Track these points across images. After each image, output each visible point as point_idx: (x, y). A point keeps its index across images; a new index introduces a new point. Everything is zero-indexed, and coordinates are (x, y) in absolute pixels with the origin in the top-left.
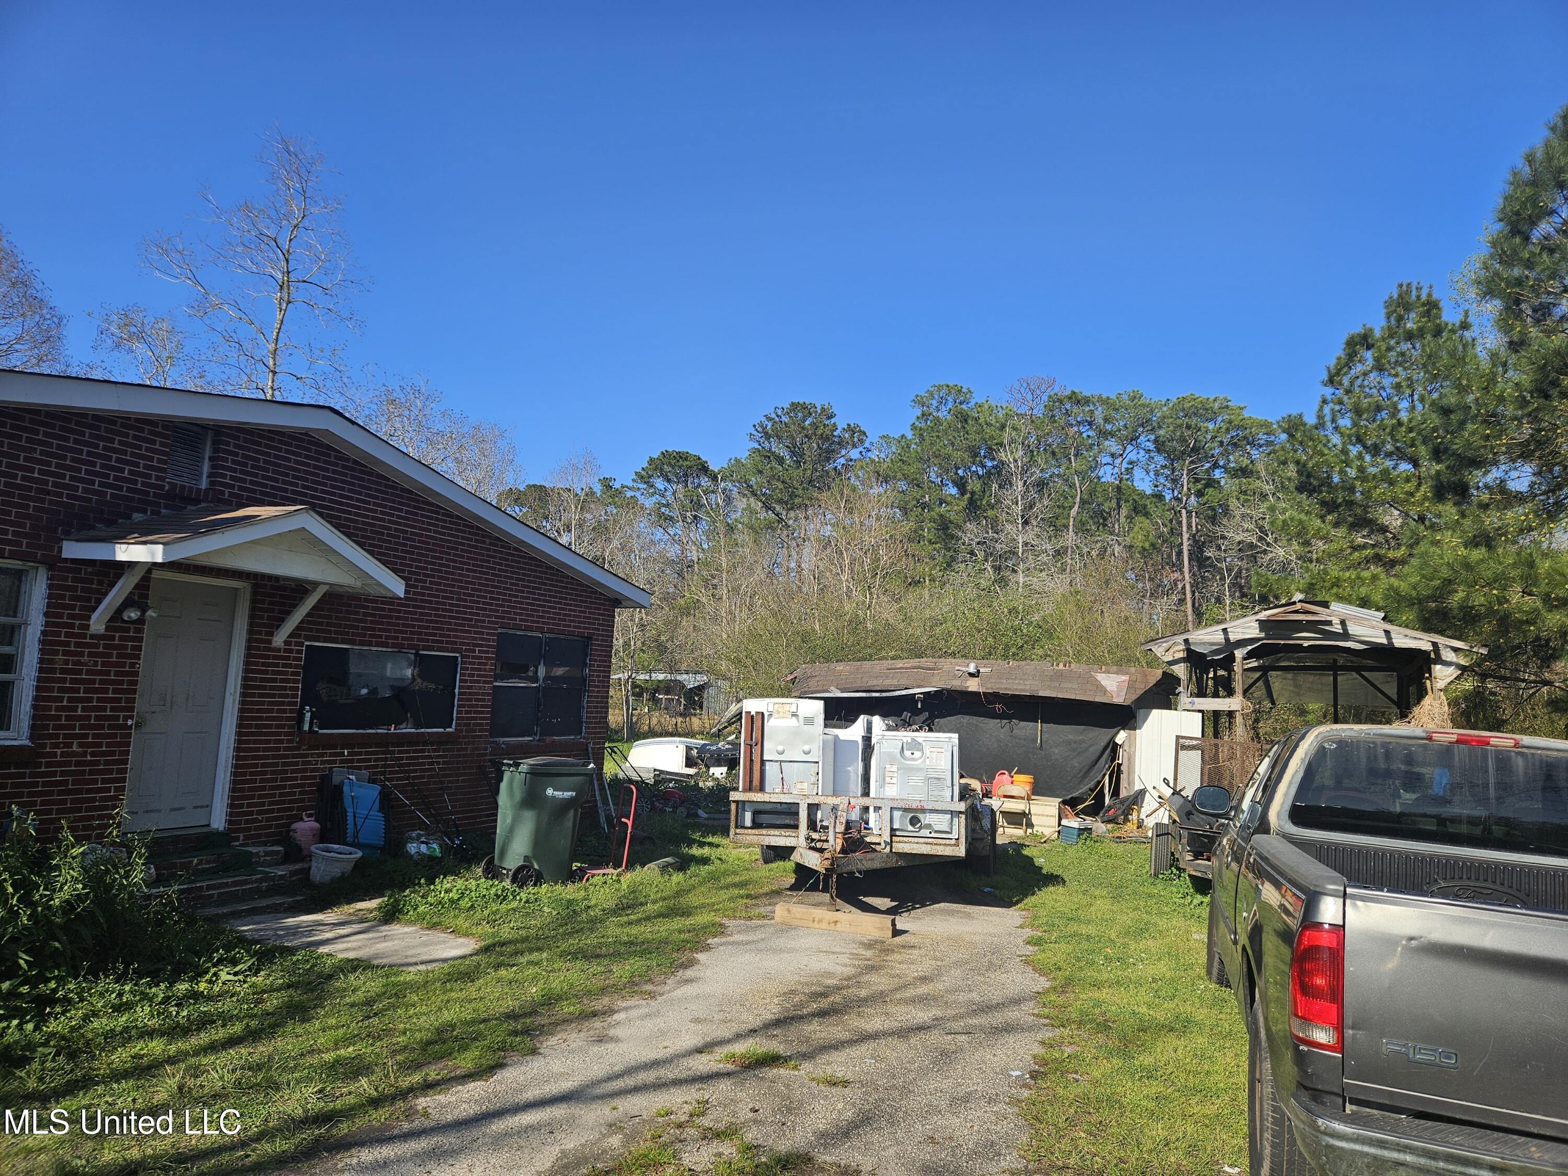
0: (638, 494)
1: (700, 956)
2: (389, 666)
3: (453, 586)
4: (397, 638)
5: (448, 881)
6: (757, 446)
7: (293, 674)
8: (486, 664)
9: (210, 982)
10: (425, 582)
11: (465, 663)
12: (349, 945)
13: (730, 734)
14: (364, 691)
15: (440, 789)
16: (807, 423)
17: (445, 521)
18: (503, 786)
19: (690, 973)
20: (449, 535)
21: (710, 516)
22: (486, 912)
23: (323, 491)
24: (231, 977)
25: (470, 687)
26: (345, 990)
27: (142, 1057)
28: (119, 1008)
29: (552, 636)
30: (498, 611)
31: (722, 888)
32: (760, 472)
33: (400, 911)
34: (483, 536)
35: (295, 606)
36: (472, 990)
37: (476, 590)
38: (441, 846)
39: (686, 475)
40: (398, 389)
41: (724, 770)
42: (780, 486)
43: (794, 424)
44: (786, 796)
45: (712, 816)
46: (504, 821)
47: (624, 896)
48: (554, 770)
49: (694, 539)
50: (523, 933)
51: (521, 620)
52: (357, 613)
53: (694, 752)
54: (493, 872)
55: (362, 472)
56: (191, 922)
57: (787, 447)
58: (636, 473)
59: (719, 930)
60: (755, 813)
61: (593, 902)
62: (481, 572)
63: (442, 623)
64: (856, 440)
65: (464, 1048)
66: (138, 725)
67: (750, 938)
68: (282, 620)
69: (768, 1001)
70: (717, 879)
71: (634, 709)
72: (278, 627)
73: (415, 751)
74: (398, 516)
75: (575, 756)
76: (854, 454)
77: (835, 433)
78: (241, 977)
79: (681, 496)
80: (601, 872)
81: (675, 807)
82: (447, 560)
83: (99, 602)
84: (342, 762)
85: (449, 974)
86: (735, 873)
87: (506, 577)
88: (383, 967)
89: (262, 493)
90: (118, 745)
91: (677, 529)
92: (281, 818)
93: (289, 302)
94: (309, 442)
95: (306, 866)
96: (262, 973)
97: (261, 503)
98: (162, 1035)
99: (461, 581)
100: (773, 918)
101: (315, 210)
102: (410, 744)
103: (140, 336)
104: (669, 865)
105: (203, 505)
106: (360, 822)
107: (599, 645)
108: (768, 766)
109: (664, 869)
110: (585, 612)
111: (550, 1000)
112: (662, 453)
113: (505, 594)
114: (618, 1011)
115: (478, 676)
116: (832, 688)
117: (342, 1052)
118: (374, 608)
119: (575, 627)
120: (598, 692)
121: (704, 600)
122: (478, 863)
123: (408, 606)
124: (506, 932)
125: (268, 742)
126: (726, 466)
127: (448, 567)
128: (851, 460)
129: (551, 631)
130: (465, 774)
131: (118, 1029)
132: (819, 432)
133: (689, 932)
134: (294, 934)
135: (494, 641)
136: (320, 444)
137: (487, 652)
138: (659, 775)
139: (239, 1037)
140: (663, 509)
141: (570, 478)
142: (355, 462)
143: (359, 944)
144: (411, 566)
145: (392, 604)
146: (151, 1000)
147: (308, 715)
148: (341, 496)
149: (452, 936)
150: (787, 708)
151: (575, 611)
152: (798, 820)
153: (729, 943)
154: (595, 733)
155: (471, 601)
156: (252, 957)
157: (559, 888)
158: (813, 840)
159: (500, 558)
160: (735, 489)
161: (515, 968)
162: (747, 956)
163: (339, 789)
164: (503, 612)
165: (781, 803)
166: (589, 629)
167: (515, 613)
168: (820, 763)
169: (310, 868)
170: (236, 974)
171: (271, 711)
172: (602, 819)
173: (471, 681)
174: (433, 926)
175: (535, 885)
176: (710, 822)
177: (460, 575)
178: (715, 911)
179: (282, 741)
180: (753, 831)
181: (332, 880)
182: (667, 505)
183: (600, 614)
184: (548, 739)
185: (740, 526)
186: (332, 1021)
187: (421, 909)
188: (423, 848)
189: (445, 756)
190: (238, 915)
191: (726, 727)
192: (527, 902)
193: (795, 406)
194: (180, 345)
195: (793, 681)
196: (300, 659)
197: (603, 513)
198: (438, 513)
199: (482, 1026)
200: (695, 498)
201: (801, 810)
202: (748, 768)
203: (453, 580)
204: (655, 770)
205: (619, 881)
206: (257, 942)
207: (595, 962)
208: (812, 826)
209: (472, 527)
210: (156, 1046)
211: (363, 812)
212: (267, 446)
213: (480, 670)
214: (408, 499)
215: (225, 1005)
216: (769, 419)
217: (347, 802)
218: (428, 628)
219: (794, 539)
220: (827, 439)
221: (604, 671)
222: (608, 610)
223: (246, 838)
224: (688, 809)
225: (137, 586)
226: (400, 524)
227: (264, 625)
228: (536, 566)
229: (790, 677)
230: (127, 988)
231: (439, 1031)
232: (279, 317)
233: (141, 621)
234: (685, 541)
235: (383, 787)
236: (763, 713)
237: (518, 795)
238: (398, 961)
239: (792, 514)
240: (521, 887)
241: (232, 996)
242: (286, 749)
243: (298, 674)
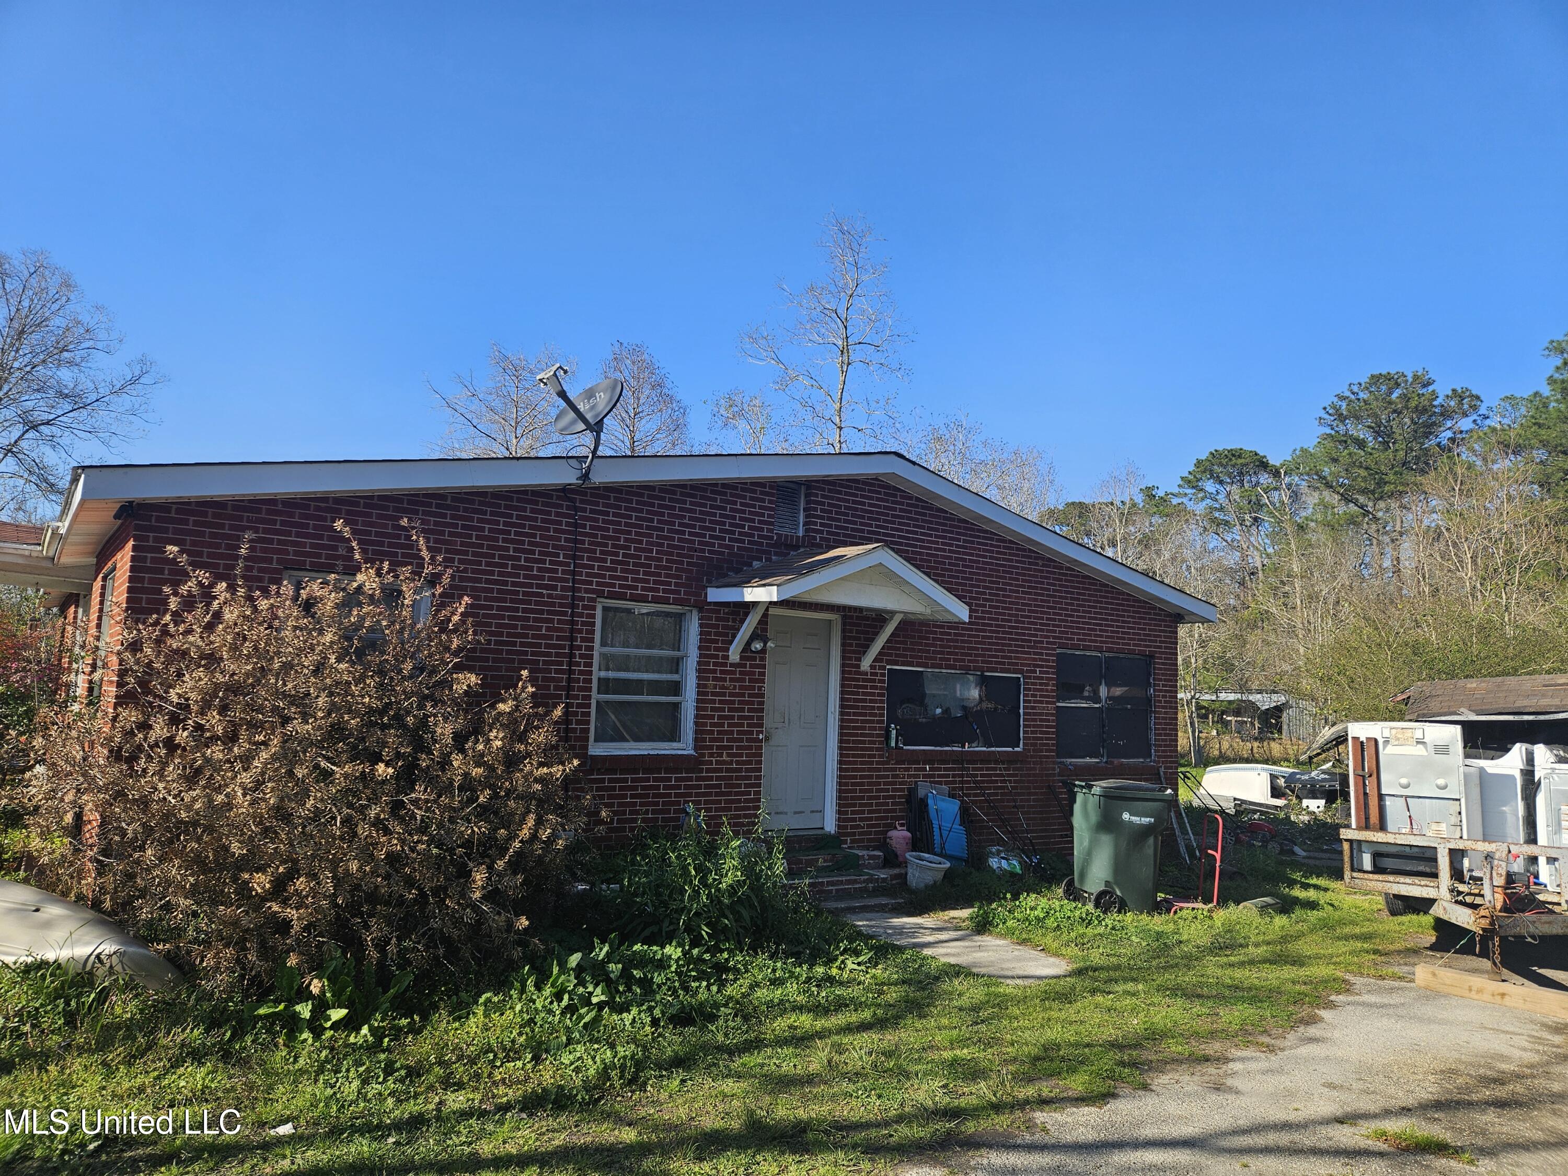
0: (1185, 500)
1: (1323, 1013)
2: (958, 686)
3: (1011, 609)
4: (963, 661)
5: (1030, 900)
6: (1328, 431)
7: (879, 695)
8: (1047, 685)
9: (840, 968)
10: (985, 606)
11: (1027, 683)
12: (949, 951)
13: (1325, 761)
14: (939, 711)
15: (1015, 807)
16: (1394, 396)
17: (999, 547)
18: (1077, 807)
19: (1312, 1031)
20: (1004, 560)
21: (1274, 517)
22: (1073, 935)
23: (892, 529)
24: (855, 967)
25: (1034, 708)
26: (951, 993)
27: (796, 1028)
28: (776, 982)
29: (1111, 655)
30: (1055, 632)
31: (1339, 939)
32: (1335, 460)
33: (991, 923)
34: (1036, 558)
35: (877, 634)
36: (1070, 1011)
37: (1034, 612)
38: (1020, 863)
39: (1241, 474)
40: (943, 427)
41: (1322, 802)
42: (1363, 473)
43: (1377, 399)
44: (1418, 838)
45: (1312, 854)
46: (1081, 843)
47: (1219, 934)
48: (1129, 794)
49: (1256, 544)
50: (1114, 960)
51: (1079, 640)
52: (928, 639)
53: (1281, 782)
54: (1074, 894)
55: (923, 507)
56: (818, 913)
57: (1369, 427)
58: (1182, 478)
59: (1346, 987)
60: (1376, 856)
61: (1185, 938)
62: (1036, 594)
63: (1003, 645)
64: (1466, 407)
65: (1072, 1070)
66: (767, 739)
67: (1386, 1001)
68: (868, 647)
69: (1421, 1077)
70: (1332, 928)
71: (1200, 732)
72: (865, 653)
73: (988, 769)
74: (957, 546)
75: (1146, 780)
76: (1465, 424)
77: (1435, 403)
78: (863, 968)
79: (1237, 497)
80: (1191, 905)
81: (1265, 842)
82: (1004, 584)
83: (734, 636)
84: (925, 776)
85: (1046, 992)
86: (1354, 923)
87: (1060, 597)
88: (983, 976)
89: (845, 535)
90: (755, 755)
91: (1236, 534)
92: (878, 826)
93: (849, 364)
94: (880, 486)
95: (903, 871)
96: (880, 966)
97: (845, 544)
98: (809, 1011)
99: (1017, 604)
100: (1412, 981)
101: (865, 278)
102: (982, 761)
103: (740, 414)
104: (1268, 905)
105: (802, 550)
106: (945, 833)
107: (1163, 664)
108: (1388, 802)
109: (1263, 909)
110: (1144, 629)
111: (1155, 1036)
112: (1211, 453)
113: (1061, 615)
114: (1233, 1060)
115: (1041, 696)
116: (1462, 710)
117: (958, 1052)
118: (941, 633)
119: (1134, 645)
120: (1166, 713)
121: (1274, 610)
122: (1058, 884)
123: (971, 630)
124: (1096, 957)
125: (863, 756)
126: (1290, 459)
127: (1005, 590)
128: (1461, 432)
129: (1110, 650)
130: (1036, 794)
131: (776, 1001)
132: (1413, 404)
133: (1305, 984)
134: (901, 934)
135: (1053, 661)
136: (888, 487)
137: (1048, 673)
138: (1240, 805)
139: (869, 1023)
140: (1217, 514)
141: (1112, 492)
142: (918, 499)
143: (957, 950)
144: (971, 592)
145: (957, 628)
146: (797, 978)
147: (894, 732)
148: (908, 532)
149: (1042, 954)
150: (1409, 733)
151: (1133, 628)
152: (1436, 867)
153: (1359, 1004)
154: (1165, 757)
155: (1029, 623)
156: (870, 950)
157: (1144, 917)
158: (1459, 893)
159: (1054, 579)
160: (1304, 483)
161: (1111, 996)
162: (1385, 1021)
163: (923, 803)
164: (1060, 632)
165: (1411, 846)
166: (1150, 646)
167: (1072, 633)
168: (1463, 801)
169: (906, 874)
170: (859, 964)
171: (864, 728)
172: (1183, 849)
173: (1035, 702)
174: (1024, 942)
175: (1119, 912)
176: (1312, 862)
177: (1016, 598)
178: (1334, 964)
179: (874, 756)
180: (1376, 877)
181: (926, 886)
182: (1221, 509)
183: (1161, 631)
184: (1116, 761)
185: (1313, 524)
186: (944, 1021)
187: (1010, 923)
188: (1004, 864)
189: (1016, 775)
190: (852, 910)
191: (1318, 754)
192: (1113, 928)
193: (1376, 379)
194: (769, 417)
195: (1406, 701)
196: (883, 681)
197: (1147, 524)
198: (992, 539)
199: (1086, 1050)
200: (1254, 499)
201: (1439, 856)
202: (1362, 802)
203: (1010, 603)
204: (1235, 799)
205: (1211, 918)
206: (872, 937)
207: (1197, 1002)
208: (1457, 874)
209: (1024, 550)
210: (805, 1021)
211: (946, 825)
212: (846, 494)
213: (1042, 690)
214: (965, 528)
215: (855, 991)
216: (1342, 398)
217: (932, 814)
218: (990, 650)
219: (1386, 533)
220: (1425, 410)
221: (1171, 691)
222: (1170, 627)
223: (852, 841)
224: (1281, 844)
225: (760, 622)
226: (959, 553)
227: (854, 652)
228: (1090, 584)
229: (1400, 697)
230: (779, 965)
231: (1045, 1048)
232: (842, 379)
233: (763, 651)
234: (1245, 546)
235: (962, 802)
236: (1376, 741)
237: (1094, 818)
238: (995, 973)
239: (1382, 504)
240: (1105, 912)
241: (859, 984)
242: (878, 763)
243: (882, 695)
